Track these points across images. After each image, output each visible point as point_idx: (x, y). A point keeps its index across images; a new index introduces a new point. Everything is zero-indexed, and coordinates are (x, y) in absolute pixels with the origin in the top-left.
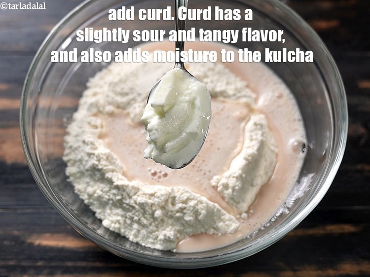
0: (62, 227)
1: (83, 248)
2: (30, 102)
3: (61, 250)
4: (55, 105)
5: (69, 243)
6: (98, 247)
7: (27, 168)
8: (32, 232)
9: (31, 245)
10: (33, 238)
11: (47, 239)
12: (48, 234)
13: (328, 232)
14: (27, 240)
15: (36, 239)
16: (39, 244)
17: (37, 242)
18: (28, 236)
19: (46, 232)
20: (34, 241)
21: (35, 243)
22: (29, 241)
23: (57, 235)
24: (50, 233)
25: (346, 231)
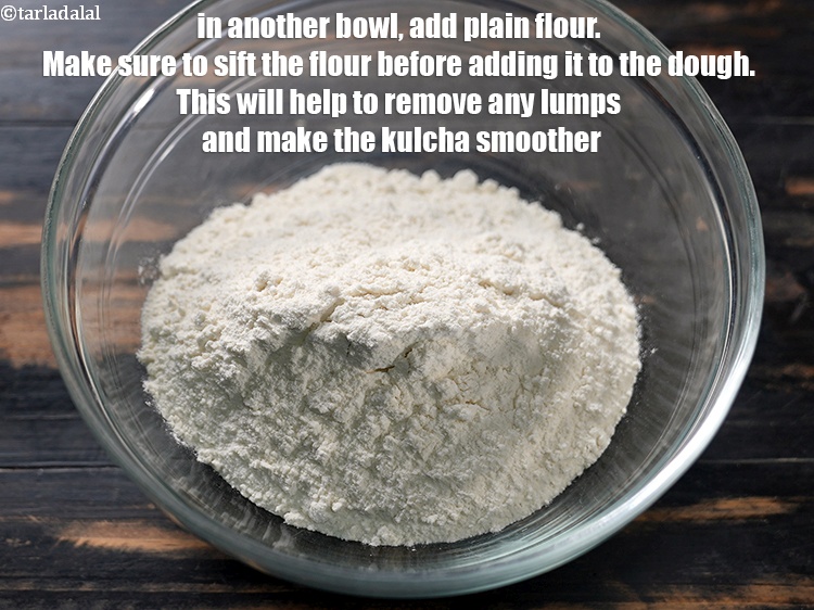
0: (135, 505)
1: (182, 552)
2: (63, 232)
3: (135, 557)
4: (120, 236)
5: (151, 542)
6: (215, 550)
7: (56, 376)
8: (69, 519)
9: (67, 545)
10: (73, 531)
11: (103, 535)
12: (104, 523)
13: (724, 514)
14: (56, 536)
15: (78, 534)
16: (85, 544)
17: (81, 541)
18: (60, 528)
19: (100, 519)
20: (73, 538)
21: (74, 543)
22: (62, 538)
23: (124, 524)
24: (110, 520)
25: (761, 512)
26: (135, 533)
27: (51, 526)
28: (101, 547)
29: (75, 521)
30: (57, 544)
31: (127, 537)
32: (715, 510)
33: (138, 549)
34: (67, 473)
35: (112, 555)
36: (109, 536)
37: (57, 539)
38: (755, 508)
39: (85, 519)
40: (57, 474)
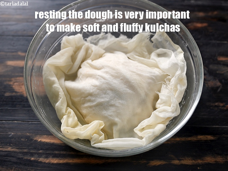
9: (36, 141)
10: (37, 137)
11: (45, 139)
12: (45, 136)
13: (199, 139)
14: (34, 138)
15: (39, 138)
16: (40, 141)
17: (39, 140)
18: (35, 137)
19: (44, 135)
20: (38, 139)
21: (38, 140)
22: (35, 139)
23: (50, 136)
24: (47, 135)
25: (208, 139)
26: (53, 139)
27: (32, 136)
28: (44, 142)
29: (38, 135)
30: (34, 141)
31: (51, 139)
32: (197, 138)
33: (54, 142)
34: (36, 123)
35: (47, 144)
36: (46, 139)
37: (34, 139)
38: (207, 138)
39: (41, 135)
40: (34, 123)
